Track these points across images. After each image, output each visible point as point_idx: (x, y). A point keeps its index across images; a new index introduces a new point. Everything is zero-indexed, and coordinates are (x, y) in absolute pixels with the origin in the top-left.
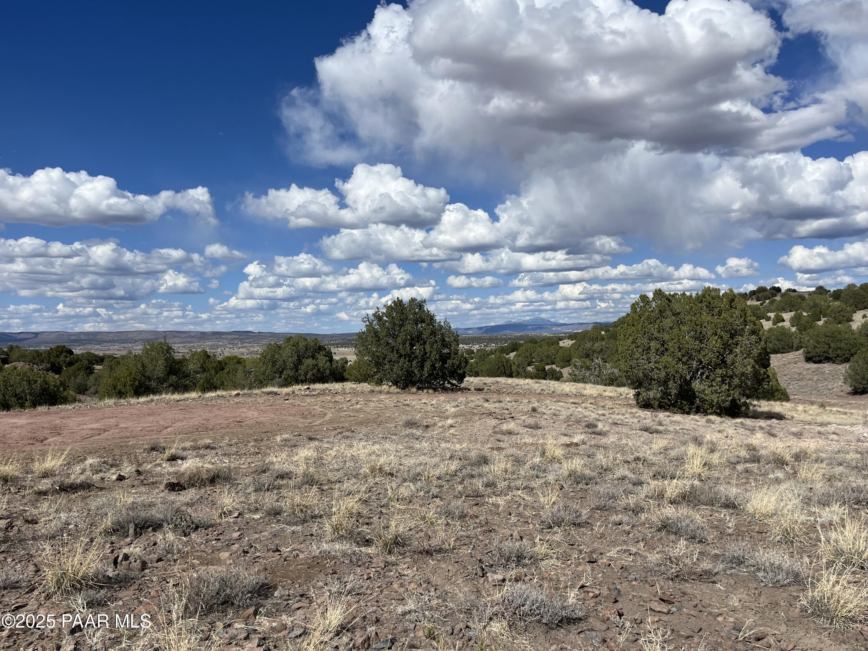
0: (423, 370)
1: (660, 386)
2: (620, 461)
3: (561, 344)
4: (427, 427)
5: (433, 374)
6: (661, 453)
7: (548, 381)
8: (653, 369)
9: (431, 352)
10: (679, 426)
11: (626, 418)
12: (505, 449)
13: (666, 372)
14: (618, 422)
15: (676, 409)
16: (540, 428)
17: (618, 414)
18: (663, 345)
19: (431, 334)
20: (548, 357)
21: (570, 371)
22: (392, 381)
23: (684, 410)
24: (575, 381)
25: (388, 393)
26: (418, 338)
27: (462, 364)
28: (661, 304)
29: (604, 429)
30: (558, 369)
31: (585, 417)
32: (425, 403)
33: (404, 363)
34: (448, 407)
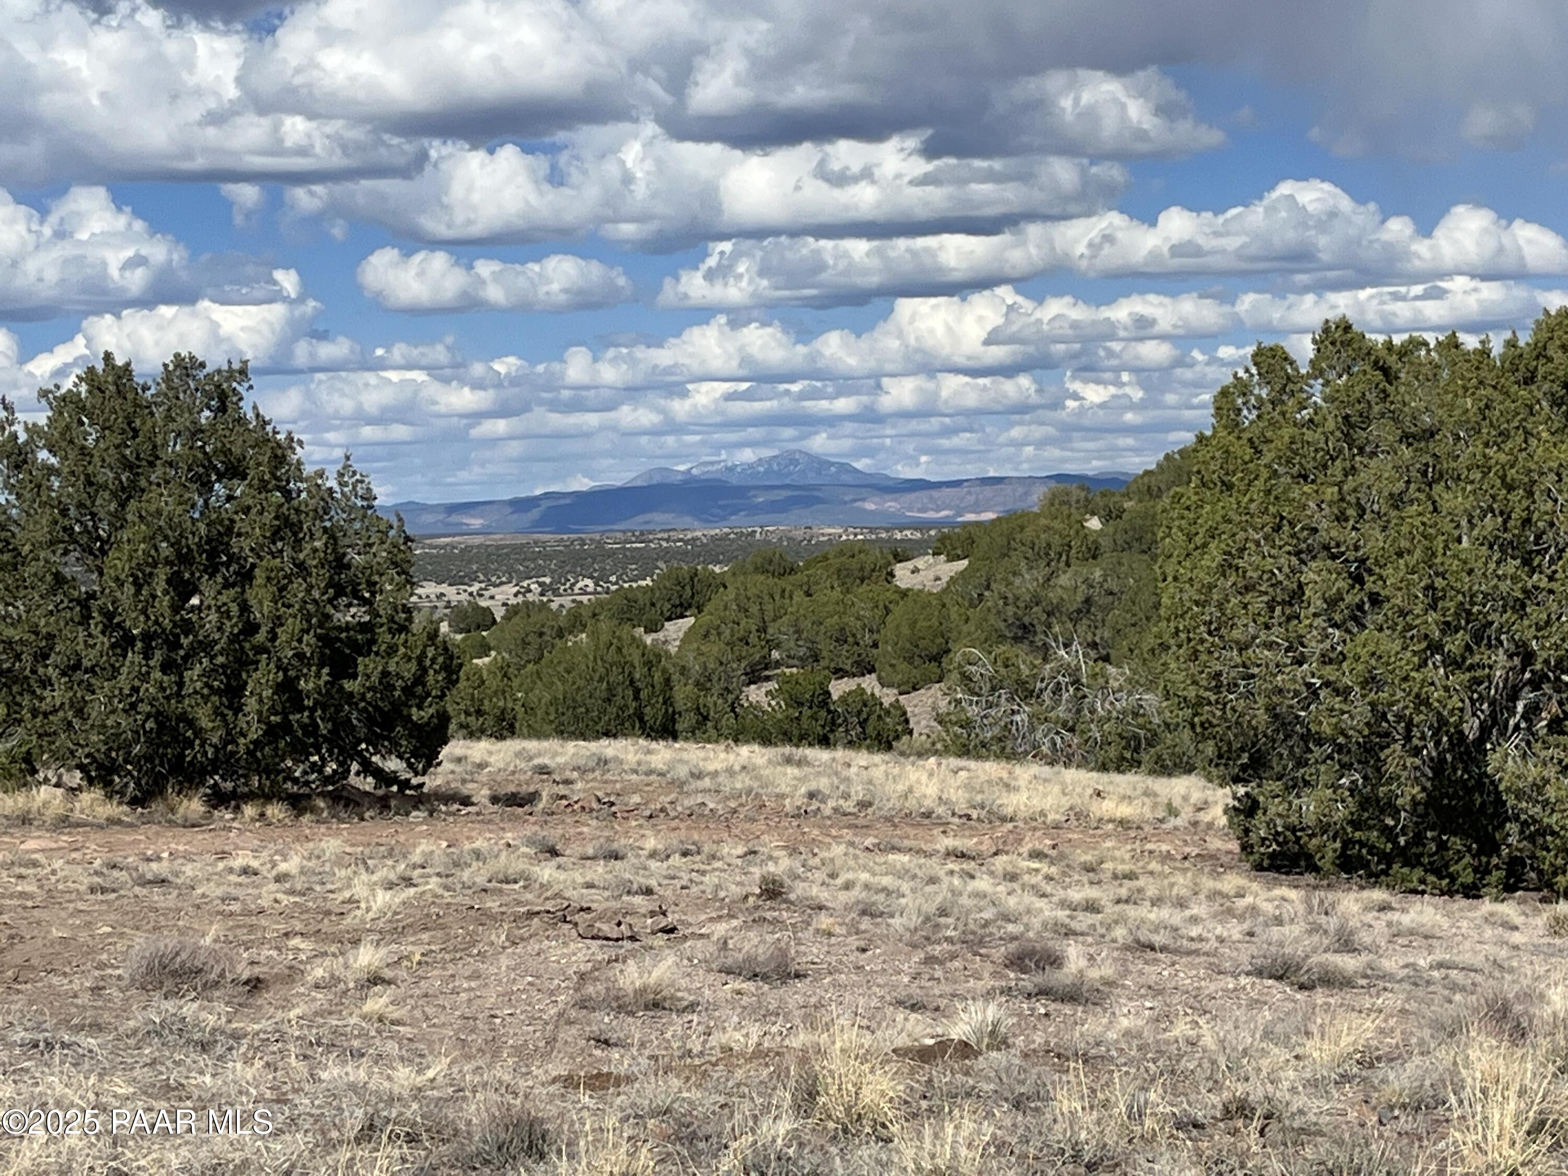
0: (238, 709)
1: (1346, 767)
2: (1163, 1119)
3: (903, 575)
4: (255, 985)
5: (286, 727)
6: (1346, 1078)
7: (840, 754)
8: (1314, 693)
9: (278, 621)
10: (1430, 949)
11: (1194, 920)
12: (630, 1079)
13: (1373, 704)
14: (1158, 939)
15: (1419, 872)
16: (798, 976)
17: (1156, 902)
18: (1358, 579)
19: (276, 535)
20: (841, 640)
21: (943, 705)
22: (81, 767)
23: (1453, 878)
24: (964, 751)
25: (64, 823)
26: (213, 555)
27: (430, 677)
28: (1349, 388)
29: (1094, 974)
30: (888, 696)
31: (1007, 918)
32: (245, 871)
33: (144, 677)
34: (359, 890)
